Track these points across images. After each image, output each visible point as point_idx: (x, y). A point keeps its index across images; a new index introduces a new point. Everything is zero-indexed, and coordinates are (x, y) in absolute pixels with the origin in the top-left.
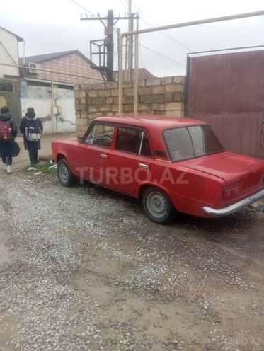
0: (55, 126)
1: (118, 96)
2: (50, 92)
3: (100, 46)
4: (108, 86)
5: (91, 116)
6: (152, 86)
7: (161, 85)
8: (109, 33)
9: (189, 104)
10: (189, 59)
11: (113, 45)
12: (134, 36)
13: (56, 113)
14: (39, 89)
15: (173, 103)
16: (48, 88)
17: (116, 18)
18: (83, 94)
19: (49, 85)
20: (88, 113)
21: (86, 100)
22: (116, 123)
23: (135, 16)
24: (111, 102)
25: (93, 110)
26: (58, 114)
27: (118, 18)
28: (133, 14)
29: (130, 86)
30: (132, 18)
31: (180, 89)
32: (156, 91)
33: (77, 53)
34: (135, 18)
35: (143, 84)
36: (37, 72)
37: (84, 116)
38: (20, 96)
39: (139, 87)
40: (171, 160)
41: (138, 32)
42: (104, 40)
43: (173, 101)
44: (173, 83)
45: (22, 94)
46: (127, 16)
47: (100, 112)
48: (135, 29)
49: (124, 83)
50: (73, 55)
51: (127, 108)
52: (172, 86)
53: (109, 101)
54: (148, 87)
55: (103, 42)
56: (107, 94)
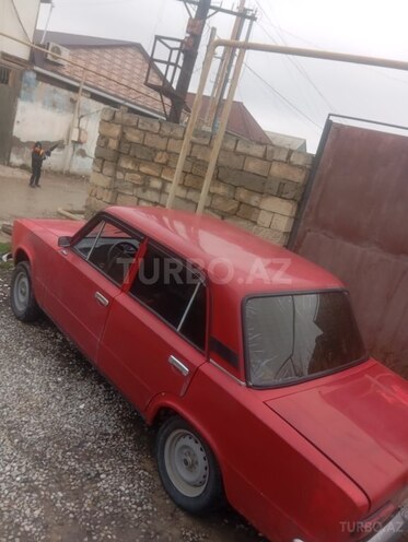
0: (68, 160)
1: (178, 154)
2: (73, 101)
3: (172, 49)
4: (166, 130)
5: (120, 175)
6: (246, 155)
7: (264, 158)
8: (195, 31)
9: (307, 209)
10: (329, 124)
11: (196, 54)
12: (238, 50)
13: (76, 139)
14: (55, 92)
15: (278, 200)
16: (72, 95)
17: (213, 8)
18: (116, 131)
19: (75, 89)
20: (117, 169)
21: (120, 143)
22: (145, 236)
23: (250, 14)
24: (163, 160)
25: (126, 164)
26: (79, 142)
27: (218, 9)
28: (246, 10)
29: (207, 143)
30: (243, 15)
31: (299, 177)
32: (252, 166)
33: (138, 47)
34: (249, 18)
35: (230, 145)
36: (61, 62)
37: (108, 171)
38: (17, 95)
39: (223, 149)
40: (247, 379)
41: (247, 46)
42: (182, 42)
43: (280, 195)
44: (288, 162)
45: (23, 92)
46: (235, 10)
47: (139, 172)
48: (242, 39)
49: (198, 133)
50: (131, 51)
51: (189, 181)
52: (285, 167)
53: (161, 158)
54: (238, 154)
55: (178, 45)
56: (161, 144)
